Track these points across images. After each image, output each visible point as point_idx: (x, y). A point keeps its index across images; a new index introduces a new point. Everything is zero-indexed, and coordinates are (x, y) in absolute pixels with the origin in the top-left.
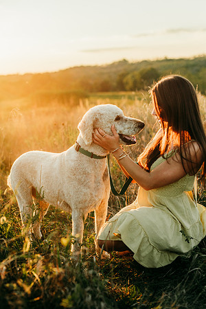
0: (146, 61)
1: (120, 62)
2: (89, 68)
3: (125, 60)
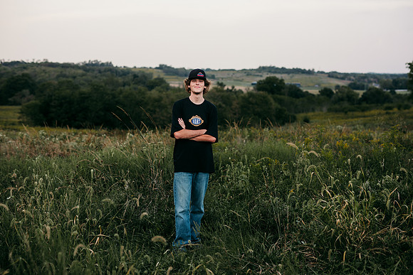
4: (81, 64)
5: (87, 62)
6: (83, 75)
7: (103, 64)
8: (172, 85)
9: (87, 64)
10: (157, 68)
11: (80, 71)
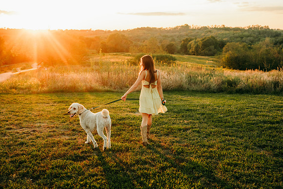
0: (205, 28)
1: (182, 26)
3: (187, 25)
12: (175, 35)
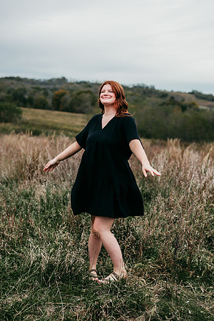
0: (85, 82)
1: (58, 79)
2: (25, 80)
3: (64, 78)
4: (131, 87)
5: (136, 85)
6: (131, 95)
7: (147, 87)
8: (201, 107)
9: (135, 87)
10: (190, 93)
11: (130, 92)
12: (49, 88)
